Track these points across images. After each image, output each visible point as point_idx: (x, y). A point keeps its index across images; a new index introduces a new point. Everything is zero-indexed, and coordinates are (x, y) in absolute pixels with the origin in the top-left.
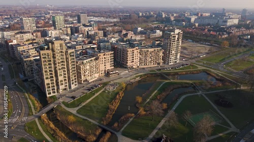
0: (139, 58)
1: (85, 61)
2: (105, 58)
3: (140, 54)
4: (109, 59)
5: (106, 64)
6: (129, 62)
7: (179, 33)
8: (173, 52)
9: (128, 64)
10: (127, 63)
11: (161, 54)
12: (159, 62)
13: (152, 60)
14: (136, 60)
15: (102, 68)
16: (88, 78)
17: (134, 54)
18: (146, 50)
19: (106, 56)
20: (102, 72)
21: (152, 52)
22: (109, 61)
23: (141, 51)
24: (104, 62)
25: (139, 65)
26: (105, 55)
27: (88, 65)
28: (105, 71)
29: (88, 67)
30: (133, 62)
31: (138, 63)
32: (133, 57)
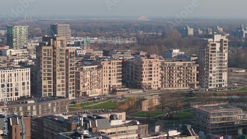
0: (160, 75)
1: (85, 68)
2: (110, 68)
3: (162, 70)
4: (116, 69)
5: (111, 77)
6: (144, 78)
7: (222, 40)
8: (214, 69)
9: (143, 82)
10: (142, 80)
11: (194, 71)
12: (192, 82)
13: (181, 80)
14: (156, 77)
15: (106, 81)
16: (87, 91)
17: (153, 67)
18: (170, 63)
19: (111, 66)
20: (106, 88)
21: (181, 67)
22: (116, 73)
23: (163, 63)
24: (108, 73)
25: (160, 86)
26: (110, 64)
27: (88, 73)
28: (109, 88)
29: (88, 76)
30: (151, 79)
31: (160, 82)
32: (151, 72)
